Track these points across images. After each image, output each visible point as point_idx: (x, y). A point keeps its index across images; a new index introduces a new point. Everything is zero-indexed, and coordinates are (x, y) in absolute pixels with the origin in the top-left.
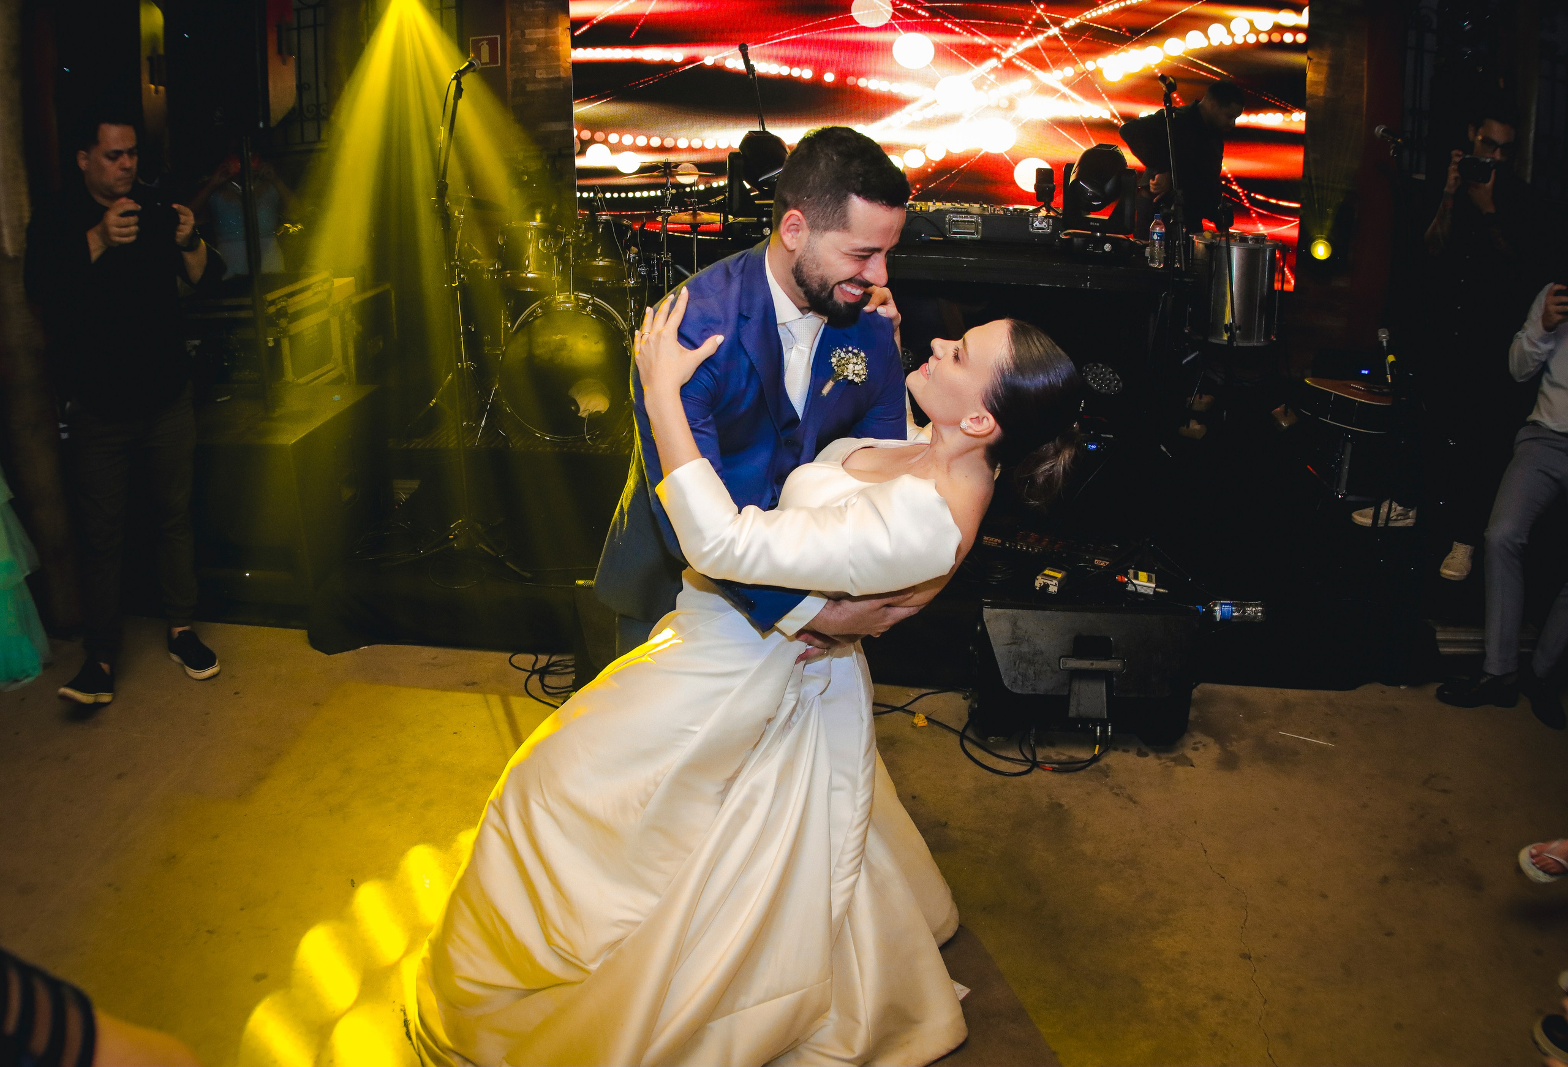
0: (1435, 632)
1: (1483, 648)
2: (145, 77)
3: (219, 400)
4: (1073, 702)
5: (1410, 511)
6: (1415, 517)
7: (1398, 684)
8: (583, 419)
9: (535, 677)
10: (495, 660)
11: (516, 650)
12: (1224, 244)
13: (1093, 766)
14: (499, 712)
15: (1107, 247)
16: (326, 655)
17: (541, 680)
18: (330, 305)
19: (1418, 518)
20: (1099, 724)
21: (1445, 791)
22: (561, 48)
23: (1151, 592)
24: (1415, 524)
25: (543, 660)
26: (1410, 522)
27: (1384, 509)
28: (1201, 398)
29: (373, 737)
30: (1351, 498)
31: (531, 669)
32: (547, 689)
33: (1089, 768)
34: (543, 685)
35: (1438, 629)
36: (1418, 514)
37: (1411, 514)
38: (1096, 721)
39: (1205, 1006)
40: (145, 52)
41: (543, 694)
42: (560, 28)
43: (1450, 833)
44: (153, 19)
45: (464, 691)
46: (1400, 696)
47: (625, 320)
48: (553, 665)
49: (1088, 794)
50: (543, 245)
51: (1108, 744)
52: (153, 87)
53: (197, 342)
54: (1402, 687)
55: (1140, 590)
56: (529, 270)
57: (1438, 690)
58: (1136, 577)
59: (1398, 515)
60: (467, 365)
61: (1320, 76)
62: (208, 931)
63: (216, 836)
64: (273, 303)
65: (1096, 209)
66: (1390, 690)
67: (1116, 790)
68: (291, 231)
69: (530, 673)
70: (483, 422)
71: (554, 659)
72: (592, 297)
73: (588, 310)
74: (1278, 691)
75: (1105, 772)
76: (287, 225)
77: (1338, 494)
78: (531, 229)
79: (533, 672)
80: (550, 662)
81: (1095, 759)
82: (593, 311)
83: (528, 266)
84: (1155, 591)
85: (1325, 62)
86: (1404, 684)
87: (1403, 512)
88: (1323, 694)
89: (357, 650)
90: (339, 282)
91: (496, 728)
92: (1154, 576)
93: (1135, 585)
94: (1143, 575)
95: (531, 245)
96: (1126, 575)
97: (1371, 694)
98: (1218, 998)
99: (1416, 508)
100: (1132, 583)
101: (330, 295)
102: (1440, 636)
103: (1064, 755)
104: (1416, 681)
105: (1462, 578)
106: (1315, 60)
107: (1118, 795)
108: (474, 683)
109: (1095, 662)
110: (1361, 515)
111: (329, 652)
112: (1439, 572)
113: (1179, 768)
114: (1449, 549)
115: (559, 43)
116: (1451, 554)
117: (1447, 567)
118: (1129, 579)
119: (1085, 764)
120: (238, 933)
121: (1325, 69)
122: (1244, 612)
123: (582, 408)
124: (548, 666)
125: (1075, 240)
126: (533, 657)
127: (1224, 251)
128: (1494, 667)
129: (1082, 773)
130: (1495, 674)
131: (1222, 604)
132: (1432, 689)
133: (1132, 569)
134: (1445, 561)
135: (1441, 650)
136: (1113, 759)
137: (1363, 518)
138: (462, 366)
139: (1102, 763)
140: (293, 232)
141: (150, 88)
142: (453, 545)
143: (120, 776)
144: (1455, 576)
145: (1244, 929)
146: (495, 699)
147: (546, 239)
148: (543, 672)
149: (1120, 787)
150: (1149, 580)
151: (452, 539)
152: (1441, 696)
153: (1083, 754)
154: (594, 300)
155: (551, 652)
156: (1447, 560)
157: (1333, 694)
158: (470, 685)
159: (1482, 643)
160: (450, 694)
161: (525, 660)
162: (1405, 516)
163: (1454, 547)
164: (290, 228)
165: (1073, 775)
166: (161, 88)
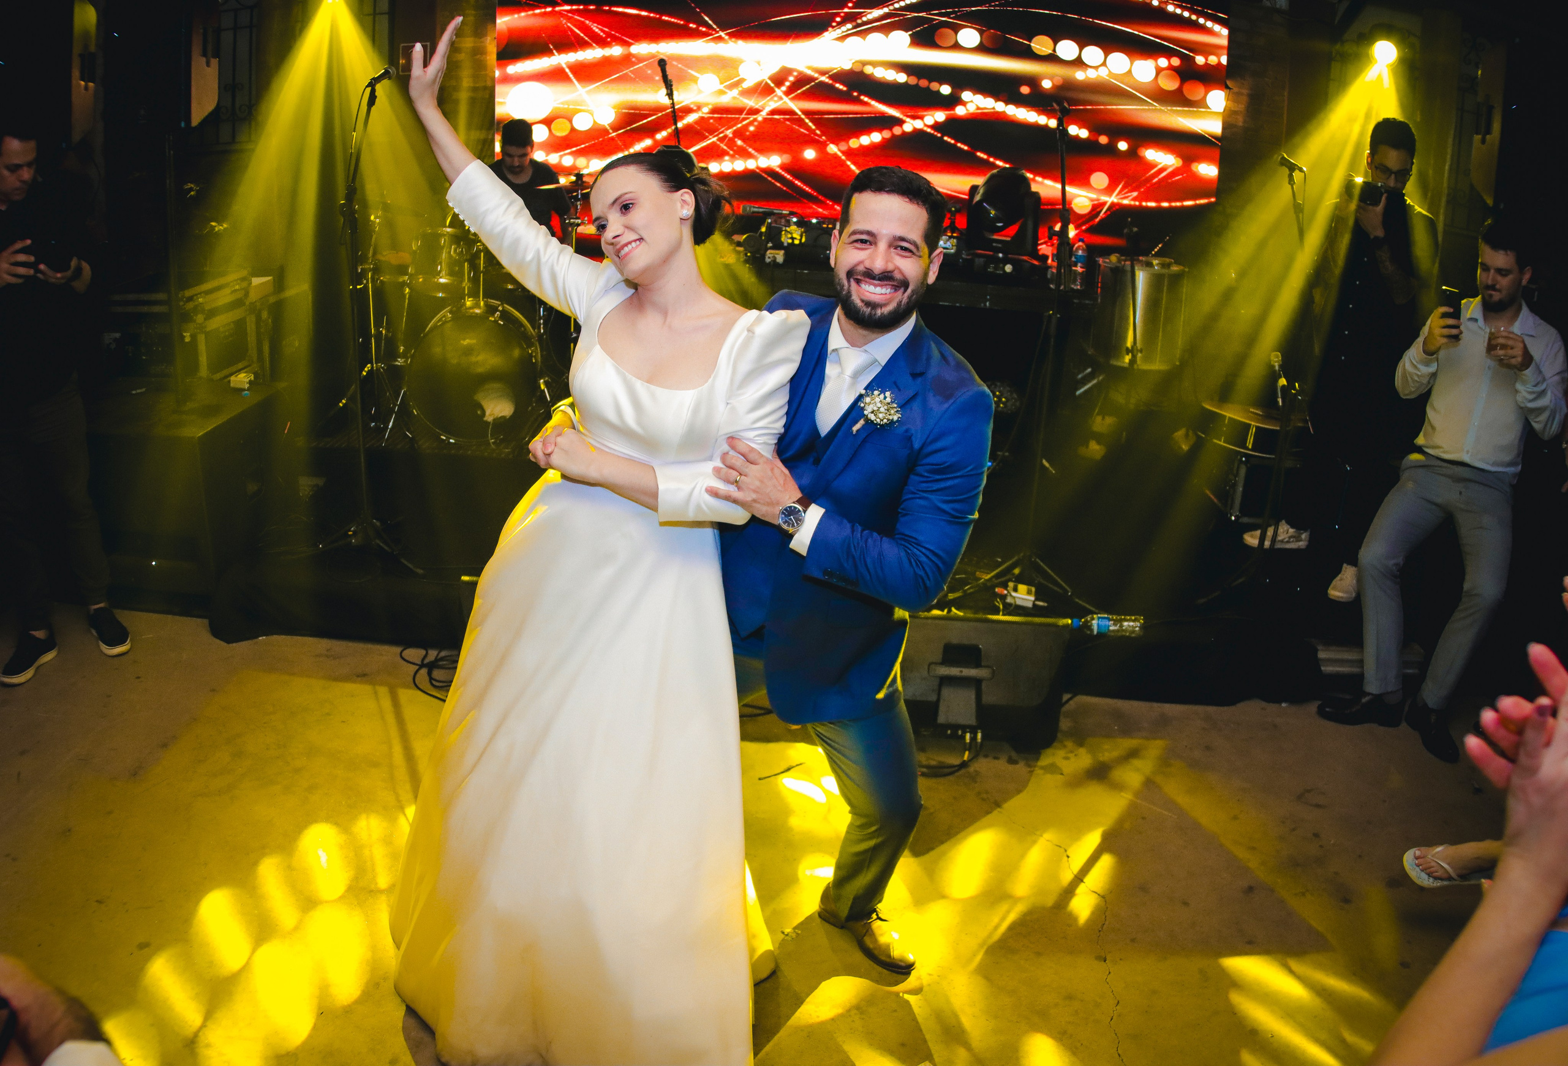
0: (1316, 651)
1: (1362, 667)
2: (76, 73)
3: (134, 392)
4: (942, 708)
5: (1302, 534)
6: (1308, 539)
7: (1279, 702)
8: (487, 423)
9: (424, 671)
10: (389, 653)
11: (408, 644)
12: (1128, 268)
13: (963, 771)
14: (387, 703)
15: (1008, 268)
16: (226, 644)
17: (429, 674)
18: (247, 303)
19: (1311, 540)
20: (968, 730)
21: (1318, 806)
22: (488, 58)
23: (1030, 605)
24: (1308, 546)
25: (433, 654)
26: (1302, 544)
27: (1270, 532)
28: (1103, 418)
29: (265, 723)
30: (1245, 520)
31: (419, 663)
32: (434, 683)
33: (957, 774)
34: (431, 679)
35: (1319, 648)
36: (1311, 536)
37: (1303, 536)
38: (964, 728)
39: (1056, 1005)
40: (77, 50)
41: (432, 688)
42: (489, 38)
43: (1321, 846)
44: (87, 17)
45: (354, 682)
46: (1283, 713)
47: (534, 328)
48: (442, 659)
49: (955, 798)
50: (455, 250)
51: (978, 751)
52: (83, 83)
53: (118, 335)
54: (1284, 705)
55: (1019, 602)
56: (441, 275)
57: (1319, 707)
58: (1015, 590)
59: (1290, 537)
60: (376, 366)
61: (1240, 106)
62: (97, 901)
63: (110, 813)
64: (190, 299)
65: (998, 230)
66: (1272, 707)
67: (985, 796)
68: (217, 229)
69: (417, 667)
70: (391, 424)
71: (443, 654)
72: (502, 304)
73: (496, 316)
74: (1155, 705)
75: (974, 778)
76: (213, 224)
77: (1231, 515)
78: (445, 235)
79: (422, 666)
80: (439, 657)
81: (964, 765)
82: (502, 317)
83: (440, 271)
84: (1034, 605)
85: (1245, 91)
86: (1286, 701)
87: (1294, 534)
88: (1200, 709)
89: (256, 640)
90: (256, 281)
91: (383, 718)
92: (1033, 589)
93: (1014, 598)
94: (1022, 588)
95: (445, 250)
96: (1006, 587)
97: (1251, 710)
98: (1070, 997)
99: (1309, 530)
100: (1011, 595)
101: (247, 294)
102: (1322, 655)
103: (934, 760)
104: (1297, 698)
105: (1351, 600)
106: (1235, 90)
107: (983, 800)
108: (364, 675)
109: (964, 670)
110: (1252, 536)
111: (228, 642)
112: (1327, 594)
113: (1049, 776)
114: (1338, 571)
115: (486, 52)
116: (1340, 575)
117: (1335, 588)
118: (1008, 592)
119: (953, 769)
120: (125, 904)
121: (1245, 99)
122: (1121, 626)
123: (487, 413)
124: (437, 660)
125: (977, 260)
126: (423, 652)
127: (1129, 275)
128: (1372, 686)
129: (951, 778)
130: (1374, 692)
131: (1099, 618)
132: (1313, 707)
133: (1012, 581)
134: (1334, 583)
135: (1323, 668)
136: (983, 765)
137: (1251, 539)
138: (372, 367)
139: (971, 769)
140: (219, 230)
141: (80, 85)
142: (351, 541)
143: (22, 753)
144: (1342, 597)
145: (1101, 933)
146: (383, 691)
147: (458, 244)
148: (431, 667)
149: (987, 792)
150: (1029, 592)
151: (351, 535)
152: (1322, 713)
153: (954, 761)
154: (503, 307)
155: (441, 648)
156: (1336, 582)
157: (1211, 709)
158: (362, 676)
159: (1361, 663)
160: (341, 684)
161: (415, 654)
162: (1298, 539)
163: (1344, 569)
164: (216, 226)
165: (941, 780)
166: (91, 84)
